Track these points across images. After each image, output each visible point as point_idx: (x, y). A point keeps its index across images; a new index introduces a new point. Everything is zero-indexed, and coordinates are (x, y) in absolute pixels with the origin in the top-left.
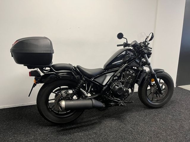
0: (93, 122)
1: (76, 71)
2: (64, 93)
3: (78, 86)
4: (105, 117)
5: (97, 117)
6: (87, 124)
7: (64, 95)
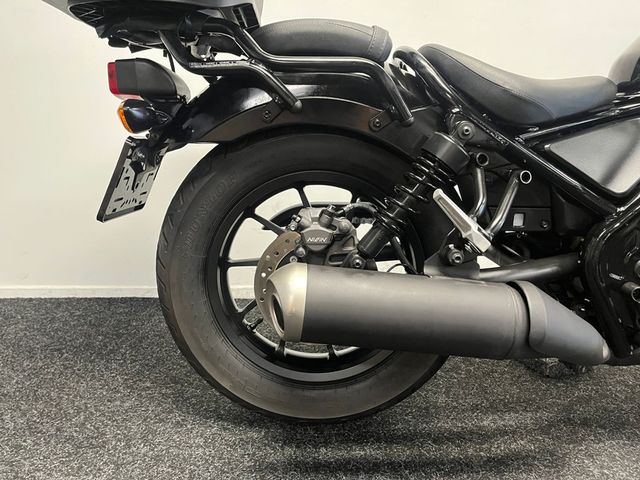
0: (499, 448)
1: (420, 83)
2: (319, 220)
3: (420, 173)
4: (585, 423)
5: (528, 418)
6: (454, 452)
7: (315, 233)
